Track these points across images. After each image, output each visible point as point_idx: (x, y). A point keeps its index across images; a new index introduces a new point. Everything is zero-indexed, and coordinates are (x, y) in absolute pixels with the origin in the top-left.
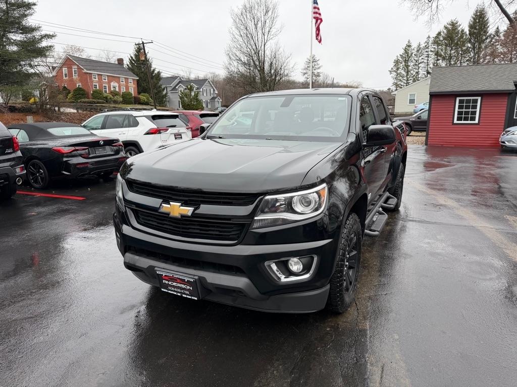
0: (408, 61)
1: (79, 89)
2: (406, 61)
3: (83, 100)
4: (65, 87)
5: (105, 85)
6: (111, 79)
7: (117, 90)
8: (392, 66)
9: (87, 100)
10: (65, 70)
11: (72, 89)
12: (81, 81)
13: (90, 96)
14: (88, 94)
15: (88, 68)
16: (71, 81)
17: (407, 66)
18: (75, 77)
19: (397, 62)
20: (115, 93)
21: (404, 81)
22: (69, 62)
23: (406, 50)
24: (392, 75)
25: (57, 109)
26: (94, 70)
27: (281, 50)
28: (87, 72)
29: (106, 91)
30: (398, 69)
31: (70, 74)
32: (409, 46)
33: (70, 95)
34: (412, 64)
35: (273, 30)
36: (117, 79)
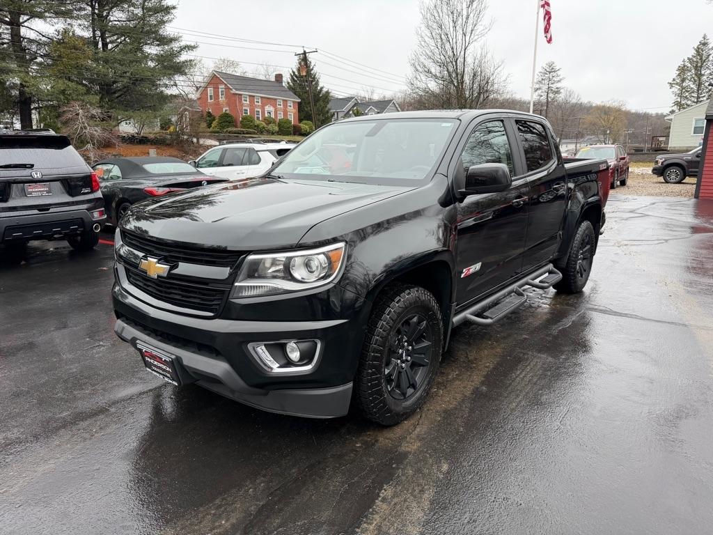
0: (701, 67)
1: (226, 115)
2: (698, 68)
3: (230, 129)
4: (209, 113)
5: (258, 110)
6: (266, 101)
7: (273, 116)
8: (674, 76)
9: (234, 129)
10: (210, 91)
11: (217, 115)
12: (228, 104)
13: (239, 124)
14: (236, 121)
15: (237, 87)
16: (217, 104)
17: (700, 76)
18: (222, 99)
19: (682, 70)
20: (269, 121)
21: (693, 99)
22: (215, 80)
23: (698, 50)
24: (673, 89)
25: (195, 140)
26: (245, 90)
27: (489, 56)
28: (237, 92)
29: (258, 118)
30: (683, 80)
31: (216, 96)
32: (705, 44)
33: (214, 122)
34: (708, 72)
35: (479, 28)
36: (273, 102)
